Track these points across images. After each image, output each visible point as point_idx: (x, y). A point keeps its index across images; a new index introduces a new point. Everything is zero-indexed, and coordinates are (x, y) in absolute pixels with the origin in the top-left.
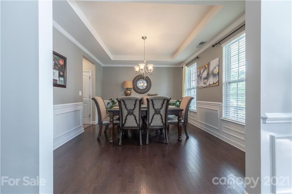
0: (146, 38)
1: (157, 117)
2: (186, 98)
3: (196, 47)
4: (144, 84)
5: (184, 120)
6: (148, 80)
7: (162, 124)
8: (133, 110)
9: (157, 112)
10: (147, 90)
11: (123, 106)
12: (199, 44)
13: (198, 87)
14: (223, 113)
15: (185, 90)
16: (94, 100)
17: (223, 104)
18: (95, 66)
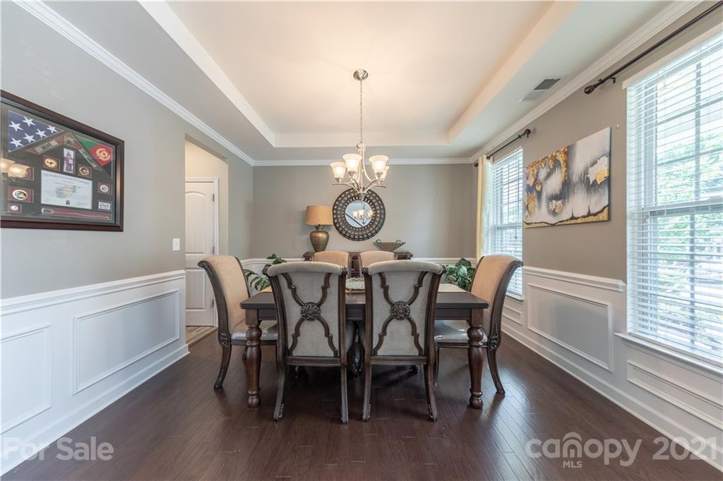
0: (366, 75)
1: (400, 329)
2: (493, 259)
3: (523, 100)
4: (366, 212)
5: (488, 333)
6: (377, 201)
7: (415, 352)
8: (319, 305)
9: (400, 312)
10: (374, 229)
11: (287, 293)
12: (536, 89)
13: (527, 224)
14: (629, 318)
15: (485, 231)
16: (206, 269)
17: (629, 287)
18: (226, 166)
